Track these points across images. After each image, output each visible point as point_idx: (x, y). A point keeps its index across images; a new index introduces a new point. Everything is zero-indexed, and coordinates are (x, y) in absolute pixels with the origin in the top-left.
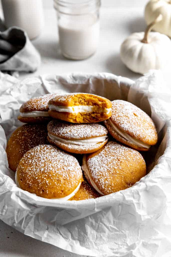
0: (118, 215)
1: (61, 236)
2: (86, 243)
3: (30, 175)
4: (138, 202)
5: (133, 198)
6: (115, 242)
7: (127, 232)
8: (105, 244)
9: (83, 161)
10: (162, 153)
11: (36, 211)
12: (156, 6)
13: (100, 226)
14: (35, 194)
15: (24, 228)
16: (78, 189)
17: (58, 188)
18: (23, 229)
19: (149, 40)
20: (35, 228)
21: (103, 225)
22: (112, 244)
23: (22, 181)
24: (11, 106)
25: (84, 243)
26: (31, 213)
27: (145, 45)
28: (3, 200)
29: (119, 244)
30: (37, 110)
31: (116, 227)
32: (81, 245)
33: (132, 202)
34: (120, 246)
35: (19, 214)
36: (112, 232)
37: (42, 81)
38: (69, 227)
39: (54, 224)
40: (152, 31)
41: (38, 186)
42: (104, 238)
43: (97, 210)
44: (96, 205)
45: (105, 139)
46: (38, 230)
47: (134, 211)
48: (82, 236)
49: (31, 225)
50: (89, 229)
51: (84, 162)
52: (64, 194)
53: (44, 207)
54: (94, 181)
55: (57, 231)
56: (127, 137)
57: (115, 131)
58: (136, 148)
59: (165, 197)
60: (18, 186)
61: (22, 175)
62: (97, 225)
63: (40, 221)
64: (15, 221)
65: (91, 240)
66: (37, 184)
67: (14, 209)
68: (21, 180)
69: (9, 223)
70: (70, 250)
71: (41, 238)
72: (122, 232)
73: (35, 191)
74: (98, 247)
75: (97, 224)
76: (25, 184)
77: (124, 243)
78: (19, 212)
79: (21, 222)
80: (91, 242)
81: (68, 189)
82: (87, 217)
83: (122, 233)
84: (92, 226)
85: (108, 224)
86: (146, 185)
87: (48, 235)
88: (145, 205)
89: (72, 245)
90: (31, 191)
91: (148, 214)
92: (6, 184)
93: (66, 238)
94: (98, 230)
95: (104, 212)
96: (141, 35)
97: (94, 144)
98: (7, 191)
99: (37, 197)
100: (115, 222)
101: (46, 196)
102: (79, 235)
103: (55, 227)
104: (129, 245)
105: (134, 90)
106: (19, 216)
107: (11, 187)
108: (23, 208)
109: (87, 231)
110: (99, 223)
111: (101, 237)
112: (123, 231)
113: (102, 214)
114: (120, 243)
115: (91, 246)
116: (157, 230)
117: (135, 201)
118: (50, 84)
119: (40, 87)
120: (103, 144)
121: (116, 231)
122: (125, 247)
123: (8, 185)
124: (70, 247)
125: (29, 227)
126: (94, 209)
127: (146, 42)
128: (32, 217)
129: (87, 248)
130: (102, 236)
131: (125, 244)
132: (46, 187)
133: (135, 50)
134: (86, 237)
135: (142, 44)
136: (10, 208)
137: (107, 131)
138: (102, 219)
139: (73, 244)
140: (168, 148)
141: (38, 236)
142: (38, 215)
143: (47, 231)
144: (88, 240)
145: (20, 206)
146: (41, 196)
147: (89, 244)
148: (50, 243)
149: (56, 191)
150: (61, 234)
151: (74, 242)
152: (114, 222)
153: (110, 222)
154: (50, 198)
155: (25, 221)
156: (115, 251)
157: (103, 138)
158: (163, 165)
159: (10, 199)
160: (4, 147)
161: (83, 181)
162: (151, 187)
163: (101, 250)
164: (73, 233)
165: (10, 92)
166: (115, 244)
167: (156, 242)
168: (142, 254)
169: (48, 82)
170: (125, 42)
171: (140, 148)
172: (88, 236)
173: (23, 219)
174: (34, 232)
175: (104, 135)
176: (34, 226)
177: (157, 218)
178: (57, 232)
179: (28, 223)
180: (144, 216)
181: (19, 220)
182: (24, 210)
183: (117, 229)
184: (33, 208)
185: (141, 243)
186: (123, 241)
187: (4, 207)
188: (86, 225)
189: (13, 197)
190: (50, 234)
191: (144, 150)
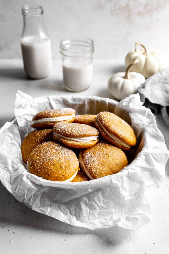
0: (106, 196)
1: (61, 212)
2: (81, 218)
3: (38, 162)
4: (122, 185)
5: (118, 181)
6: (104, 217)
7: (113, 210)
8: (96, 219)
9: (80, 155)
10: (140, 150)
11: (43, 190)
12: (134, 55)
13: (92, 204)
14: (42, 177)
15: (32, 204)
16: (75, 176)
17: (60, 173)
18: (32, 205)
19: (129, 77)
20: (41, 205)
21: (95, 203)
22: (102, 219)
23: (32, 167)
24: (25, 118)
25: (80, 217)
26: (38, 192)
27: (126, 80)
28: (17, 182)
29: (107, 220)
30: (45, 117)
31: (105, 205)
32: (77, 219)
33: (117, 184)
34: (108, 221)
35: (29, 192)
36: (101, 209)
37: (50, 101)
38: (68, 204)
39: (56, 202)
40: (131, 71)
41: (45, 171)
42: (95, 214)
43: (90, 190)
44: (89, 186)
45: (97, 139)
46: (43, 207)
47: (119, 193)
48: (78, 212)
49: (38, 201)
50: (83, 206)
52: (65, 178)
53: (49, 187)
54: (88, 170)
55: (58, 208)
56: (114, 138)
57: (105, 133)
58: (120, 146)
59: (143, 182)
60: (28, 171)
61: (32, 163)
62: (90, 203)
63: (45, 200)
64: (25, 198)
65: (85, 215)
66: (44, 170)
67: (25, 188)
68: (32, 166)
69: (20, 200)
70: (68, 222)
71: (45, 212)
72: (109, 210)
73: (42, 175)
74: (90, 222)
75: (90, 202)
76: (34, 169)
77: (111, 218)
78: (29, 190)
79: (30, 200)
80: (84, 217)
81: (68, 174)
82: (82, 197)
83: (110, 211)
84: (86, 203)
85: (98, 203)
86: (129, 172)
87: (51, 211)
88: (127, 189)
89: (70, 219)
90: (39, 175)
91: (130, 196)
92: (19, 170)
93: (66, 214)
94: (91, 207)
95: (95, 192)
96: (123, 74)
97: (88, 141)
98: (20, 174)
99: (43, 179)
100: (104, 202)
101: (51, 179)
102: (76, 211)
103: (56, 204)
104: (115, 220)
105: (119, 108)
106: (28, 194)
107: (23, 171)
108: (32, 188)
109: (82, 208)
110: (92, 202)
111: (93, 213)
112: (110, 209)
113: (94, 194)
114: (108, 219)
115: (85, 221)
116: (137, 208)
117: (120, 184)
118: (56, 103)
119: (48, 105)
120: (96, 142)
121: (105, 209)
122: (112, 222)
123: (20, 170)
124: (68, 220)
125: (36, 204)
126: (88, 189)
127: (127, 78)
128: (39, 195)
129: (81, 222)
130: (93, 212)
131: (112, 219)
132: (50, 172)
133: (119, 83)
134: (81, 213)
135: (123, 80)
136: (22, 187)
137: (99, 133)
138: (94, 198)
139: (71, 218)
140: (145, 147)
141: (43, 211)
142: (43, 194)
143: (50, 207)
144: (82, 215)
145: (30, 186)
146: (46, 179)
148: (53, 216)
149: (58, 175)
150: (61, 210)
151: (72, 216)
152: (103, 201)
153: (100, 200)
154: (53, 180)
155: (33, 199)
156: (104, 224)
157: (96, 138)
158: (142, 158)
159: (22, 180)
160: (19, 146)
161: (80, 170)
162: (133, 174)
163: (93, 224)
164: (71, 209)
165: (25, 106)
166: (104, 219)
167: (137, 216)
168: (126, 225)
169: (54, 102)
170: (111, 79)
171: (123, 147)
172: (83, 212)
173: (31, 197)
174: (40, 208)
175: (96, 135)
176: (40, 203)
177: (137, 199)
178: (59, 209)
179: (35, 200)
180: (127, 197)
181: (29, 197)
182: (33, 189)
183: (105, 207)
184: (39, 187)
185: (125, 217)
186: (110, 217)
187: (17, 186)
188: (81, 203)
189: (24, 178)
190: (53, 210)
191: (126, 149)
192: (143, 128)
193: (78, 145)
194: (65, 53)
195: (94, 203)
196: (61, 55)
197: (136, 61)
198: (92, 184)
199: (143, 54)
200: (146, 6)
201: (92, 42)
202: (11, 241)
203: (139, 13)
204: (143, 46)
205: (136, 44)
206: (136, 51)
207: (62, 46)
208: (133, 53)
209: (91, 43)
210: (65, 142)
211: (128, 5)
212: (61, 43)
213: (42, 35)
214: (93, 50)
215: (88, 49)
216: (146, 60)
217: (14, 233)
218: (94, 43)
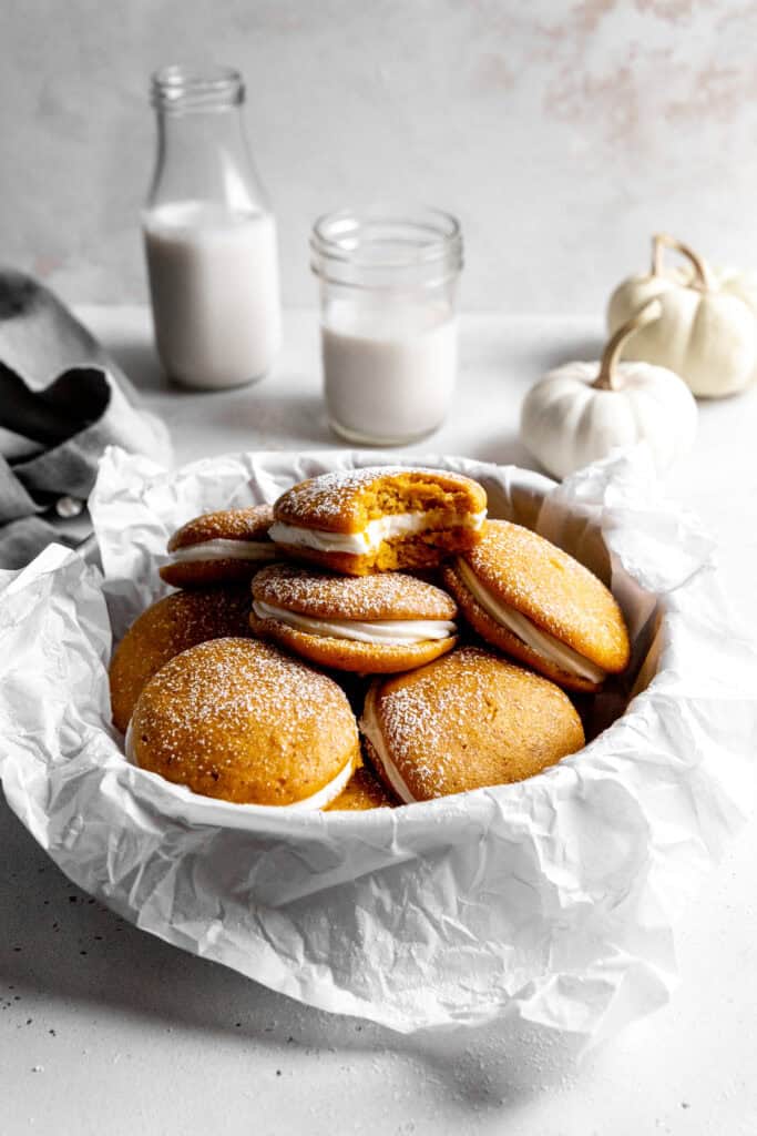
0: (476, 883)
1: (268, 946)
2: (357, 976)
3: (176, 723)
4: (546, 834)
5: (528, 816)
6: (462, 982)
7: (506, 950)
8: (423, 988)
9: (366, 703)
10: (643, 687)
11: (186, 843)
12: (645, 292)
13: (408, 916)
14: (185, 787)
15: (140, 902)
16: (340, 790)
17: (267, 769)
18: (136, 908)
19: (616, 380)
20: (175, 909)
21: (421, 914)
22: (451, 988)
23: (145, 744)
24: (140, 540)
25: (350, 975)
26: (167, 849)
27: (602, 396)
28: (74, 801)
29: (473, 991)
30: (222, 537)
31: (468, 926)
32: (339, 982)
33: (524, 830)
34: (480, 998)
35: (124, 846)
36: (452, 945)
37: (251, 472)
38: (298, 913)
39: (244, 899)
41: (200, 761)
42: (421, 963)
43: (399, 852)
44: (395, 830)
45: (447, 633)
46: (187, 918)
47: (533, 869)
48: (344, 949)
49: (163, 893)
50: (368, 925)
51: (369, 705)
52: (289, 792)
53: (218, 831)
54: (398, 765)
55: (255, 927)
56: (525, 630)
57: (484, 609)
58: (553, 671)
59: (648, 827)
60: (131, 761)
61: (150, 723)
62: (397, 910)
63: (196, 886)
64: (107, 874)
65: (373, 959)
66: (198, 754)
67: (108, 830)
68: (145, 739)
69: (87, 883)
70: (294, 992)
71: (195, 943)
72: (488, 948)
73: (189, 775)
74: (397, 995)
75: (399, 908)
76: (154, 751)
77: (494, 986)
78: (125, 842)
79: (127, 883)
80: (374, 975)
81: (305, 778)
82: (364, 880)
83: (489, 953)
84: (380, 913)
85: (437, 913)
86: (580, 779)
87: (220, 937)
88: (573, 855)
89: (306, 977)
90: (176, 777)
91: (585, 888)
92: (89, 750)
93: (288, 955)
94: (403, 929)
95: (425, 864)
96: (592, 370)
97: (405, 641)
98: (91, 768)
99: (192, 795)
100: (464, 910)
101: (226, 793)
102: (334, 943)
103: (248, 908)
104: (511, 993)
105: (556, 508)
106: (122, 855)
107: (106, 757)
108: (140, 830)
109: (360, 931)
110: (407, 904)
111: (411, 958)
112: (493, 945)
113: (417, 872)
114: (478, 987)
115: (373, 990)
116: (614, 946)
117: (536, 830)
118: (276, 483)
119: (242, 490)
120: (439, 647)
121: (465, 939)
122: (497, 1000)
123: (94, 751)
124: (297, 985)
125: (155, 902)
126: (388, 846)
127: (605, 384)
128: (168, 865)
129: (358, 994)
130: (414, 953)
131: (498, 990)
132: (225, 764)
133: (569, 407)
134: (355, 954)
135: (590, 393)
136: (94, 824)
137: (454, 607)
138: (419, 891)
139: (310, 975)
140: (663, 673)
141: (186, 937)
142: (190, 860)
143: (220, 922)
144: (362, 963)
145: (129, 818)
146: (206, 795)
147: (368, 979)
148: (228, 963)
149: (259, 779)
150: (268, 939)
151: (313, 968)
152: (460, 906)
153: (444, 903)
154: (237, 801)
155: (142, 882)
156: (457, 1011)
157: (440, 629)
158: (643, 719)
159: (97, 794)
160: (103, 658)
161: (361, 764)
162: (599, 786)
163: (409, 1006)
164: (313, 937)
165: (142, 493)
166: (461, 990)
167: (607, 977)
168: (555, 1012)
169: (271, 477)
170: (537, 388)
171: (567, 674)
172: (366, 949)
173: (136, 871)
174: (171, 923)
175: (443, 618)
176: (175, 899)
177: (616, 905)
178: (256, 932)
179: (153, 886)
180: (568, 891)
181: (124, 872)
182: (141, 834)
183: (471, 935)
184: (173, 829)
185: (554, 978)
186: (489, 981)
187: (73, 819)
188: (358, 908)
189: (109, 787)
190: (228, 934)
191: (582, 684)
192: (662, 595)
193: (359, 657)
194: (333, 269)
195: (414, 912)
196: (314, 283)
197: (651, 313)
198: (408, 822)
199: (690, 286)
200: (706, 77)
201: (456, 225)
202: (38, 1068)
203: (675, 110)
204: (686, 253)
205: (655, 241)
206: (653, 272)
207: (321, 244)
208: (644, 282)
209: (450, 228)
210: (300, 640)
211: (624, 73)
212: (316, 231)
213: (237, 193)
214: (457, 262)
215: (437, 253)
216: (701, 310)
217: (52, 1032)
218: (464, 231)
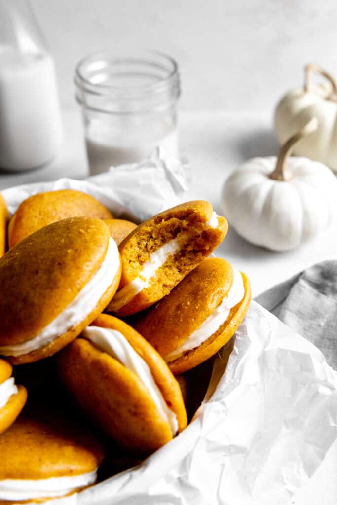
12: (301, 104)
19: (287, 174)
27: (278, 186)
40: (293, 155)
96: (270, 164)
127: (280, 177)
133: (256, 195)
135: (271, 183)
170: (233, 178)
194: (91, 100)
196: (78, 108)
197: (311, 127)
199: (328, 99)
201: (175, 65)
204: (326, 76)
205: (307, 69)
206: (305, 89)
207: (80, 81)
208: (297, 97)
209: (171, 67)
212: (77, 72)
213: (26, 43)
214: (176, 91)
215: (162, 88)
218: (181, 70)
